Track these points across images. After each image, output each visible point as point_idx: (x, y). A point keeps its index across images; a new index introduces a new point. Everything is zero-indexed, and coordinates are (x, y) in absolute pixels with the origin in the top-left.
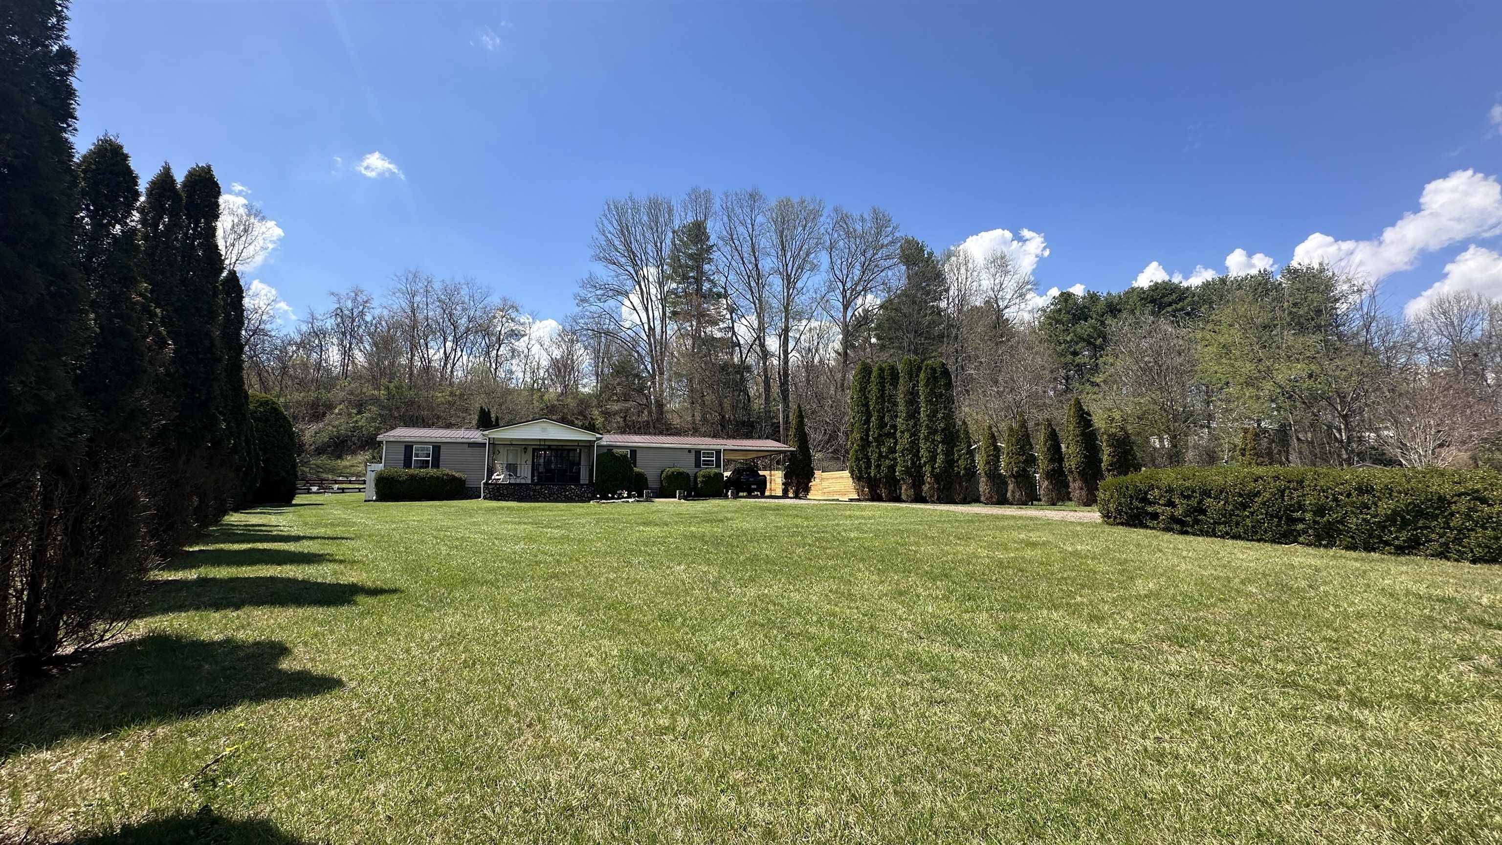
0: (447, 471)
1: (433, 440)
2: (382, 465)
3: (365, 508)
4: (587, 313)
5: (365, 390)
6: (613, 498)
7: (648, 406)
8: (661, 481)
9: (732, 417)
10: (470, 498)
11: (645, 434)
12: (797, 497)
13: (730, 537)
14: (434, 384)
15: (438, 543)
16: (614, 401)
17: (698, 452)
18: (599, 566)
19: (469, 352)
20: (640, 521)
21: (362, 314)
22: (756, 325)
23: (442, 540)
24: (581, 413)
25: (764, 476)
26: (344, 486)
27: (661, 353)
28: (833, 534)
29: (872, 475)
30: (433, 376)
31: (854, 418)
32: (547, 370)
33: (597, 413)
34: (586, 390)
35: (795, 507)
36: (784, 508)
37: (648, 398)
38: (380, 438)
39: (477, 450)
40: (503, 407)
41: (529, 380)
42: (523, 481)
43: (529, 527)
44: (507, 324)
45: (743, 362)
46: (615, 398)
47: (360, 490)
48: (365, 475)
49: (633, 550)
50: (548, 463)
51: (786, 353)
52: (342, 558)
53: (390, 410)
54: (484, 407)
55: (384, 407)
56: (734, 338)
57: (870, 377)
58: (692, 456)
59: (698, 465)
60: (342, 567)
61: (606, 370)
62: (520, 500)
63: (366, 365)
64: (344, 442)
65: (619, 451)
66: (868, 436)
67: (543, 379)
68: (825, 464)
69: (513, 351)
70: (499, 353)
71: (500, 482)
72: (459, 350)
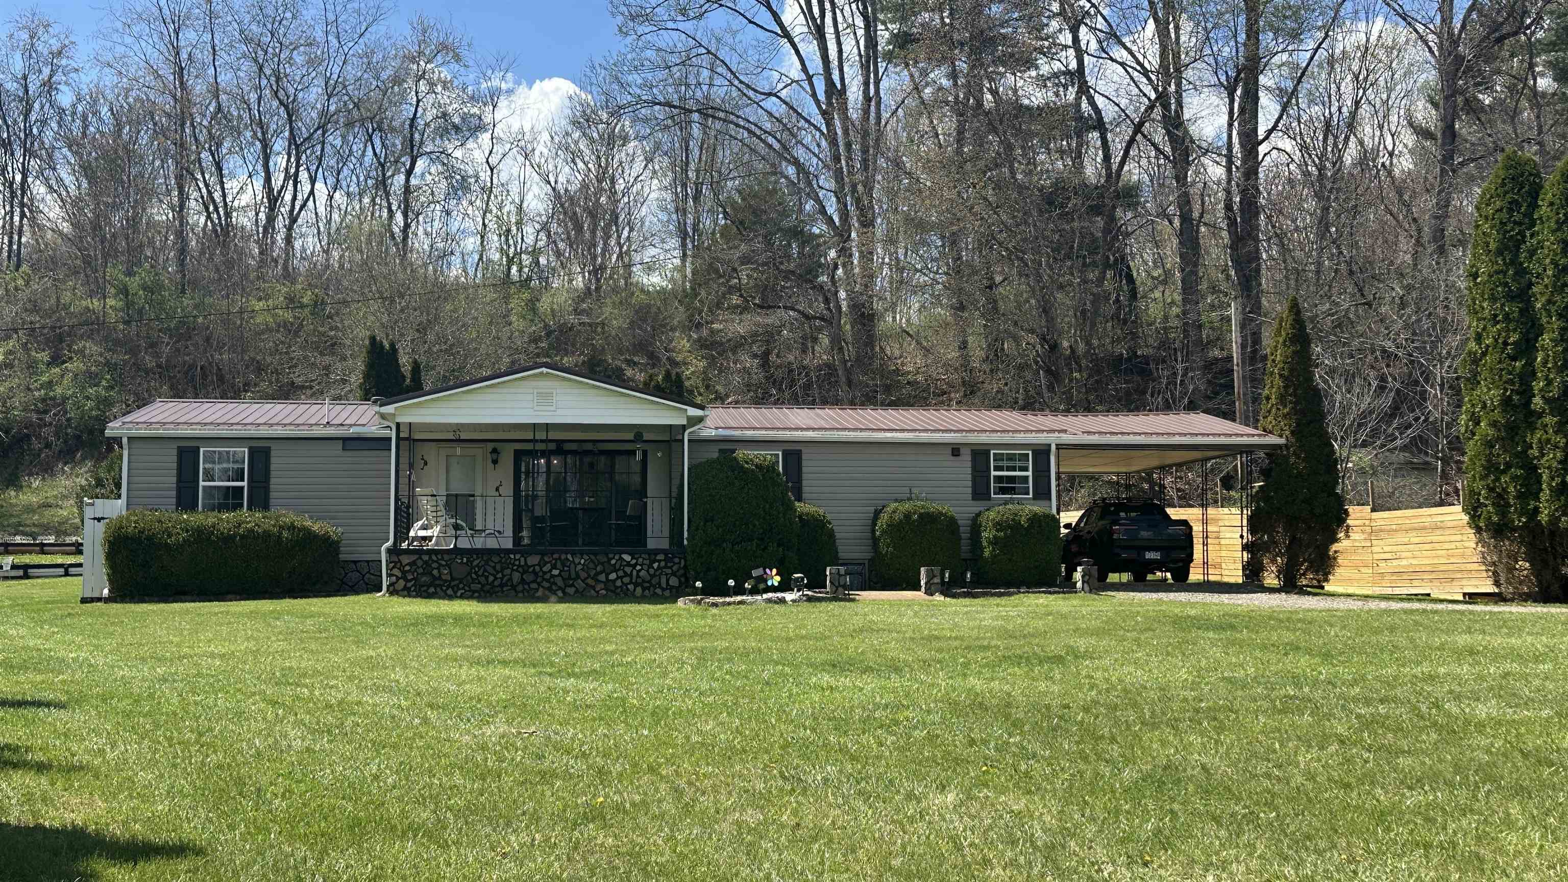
0: (289, 517)
1: (252, 432)
2: (121, 503)
3: (85, 621)
4: (649, 54)
5: (66, 297)
6: (739, 590)
7: (830, 320)
8: (875, 541)
9: (1081, 347)
10: (353, 590)
11: (825, 402)
12: (1290, 585)
13: (1086, 710)
14: (245, 276)
15: (279, 720)
16: (733, 309)
17: (980, 454)
18: (715, 789)
19: (331, 181)
20: (819, 658)
21: (49, 86)
22: (1152, 60)
23: (290, 710)
24: (642, 347)
25: (1185, 523)
26: (27, 559)
27: (865, 161)
28: (1415, 709)
29: (1544, 517)
30: (241, 253)
31: (1479, 338)
32: (545, 227)
33: (685, 344)
34: (655, 280)
35: (1288, 620)
36: (1254, 621)
37: (829, 297)
38: (114, 428)
39: (368, 457)
40: (431, 337)
41: (496, 256)
42: (492, 544)
43: (517, 673)
44: (431, 98)
45: (1112, 175)
46: (735, 300)
47: (67, 571)
48: (77, 529)
49: (806, 744)
50: (557, 489)
51: (1251, 142)
52: (40, 757)
53: (134, 351)
54: (380, 336)
55: (117, 342)
56: (1084, 105)
57: (1534, 206)
58: (964, 468)
59: (980, 492)
60: (44, 780)
61: (707, 223)
62: (486, 594)
63: (66, 227)
64: (22, 440)
65: (751, 453)
66: (1527, 393)
67: (535, 253)
68: (1384, 484)
69: (449, 172)
70: (414, 181)
71: (431, 545)
72: (304, 176)
